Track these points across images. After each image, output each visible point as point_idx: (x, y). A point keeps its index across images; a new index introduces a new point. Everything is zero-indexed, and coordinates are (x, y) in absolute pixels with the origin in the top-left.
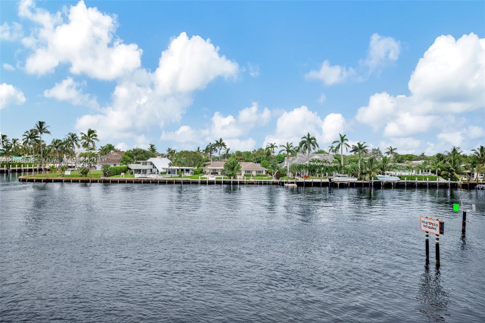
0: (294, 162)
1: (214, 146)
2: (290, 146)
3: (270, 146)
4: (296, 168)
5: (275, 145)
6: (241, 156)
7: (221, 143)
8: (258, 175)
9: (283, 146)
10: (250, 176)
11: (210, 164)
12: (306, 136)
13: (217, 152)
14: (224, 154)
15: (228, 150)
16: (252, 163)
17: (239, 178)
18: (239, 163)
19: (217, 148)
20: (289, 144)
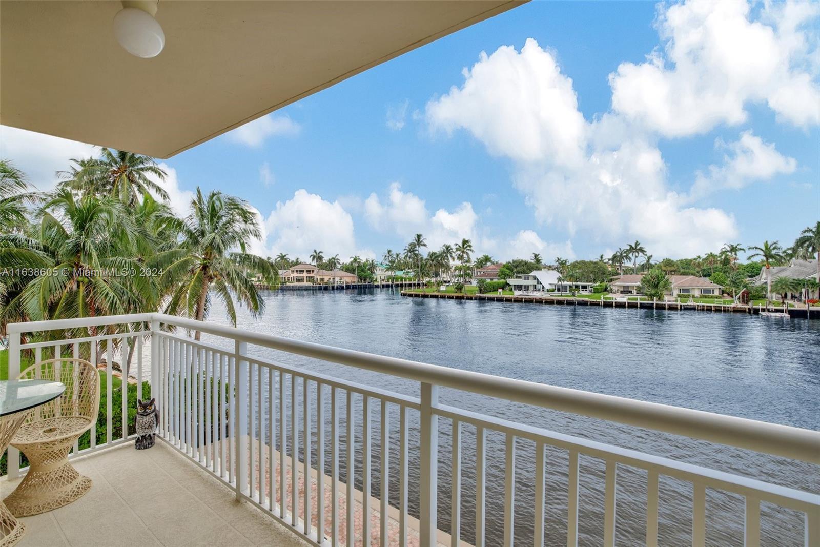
0: (783, 275)
1: (625, 252)
2: (772, 248)
3: (729, 249)
4: (786, 285)
5: (739, 247)
6: (673, 266)
7: (638, 247)
8: (704, 296)
9: (756, 248)
10: (688, 297)
11: (619, 279)
12: (811, 228)
13: (630, 261)
14: (641, 264)
15: (649, 258)
16: (692, 277)
17: (667, 300)
18: (666, 277)
19: (630, 255)
20: (769, 243)
